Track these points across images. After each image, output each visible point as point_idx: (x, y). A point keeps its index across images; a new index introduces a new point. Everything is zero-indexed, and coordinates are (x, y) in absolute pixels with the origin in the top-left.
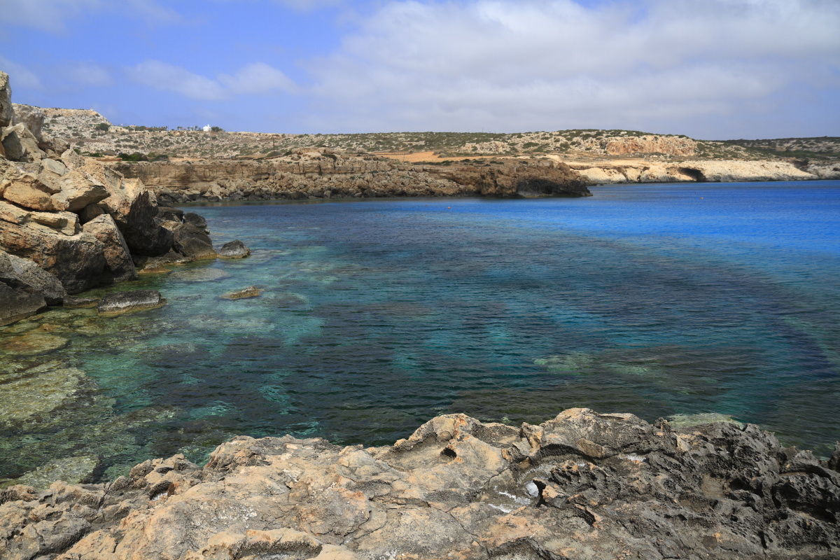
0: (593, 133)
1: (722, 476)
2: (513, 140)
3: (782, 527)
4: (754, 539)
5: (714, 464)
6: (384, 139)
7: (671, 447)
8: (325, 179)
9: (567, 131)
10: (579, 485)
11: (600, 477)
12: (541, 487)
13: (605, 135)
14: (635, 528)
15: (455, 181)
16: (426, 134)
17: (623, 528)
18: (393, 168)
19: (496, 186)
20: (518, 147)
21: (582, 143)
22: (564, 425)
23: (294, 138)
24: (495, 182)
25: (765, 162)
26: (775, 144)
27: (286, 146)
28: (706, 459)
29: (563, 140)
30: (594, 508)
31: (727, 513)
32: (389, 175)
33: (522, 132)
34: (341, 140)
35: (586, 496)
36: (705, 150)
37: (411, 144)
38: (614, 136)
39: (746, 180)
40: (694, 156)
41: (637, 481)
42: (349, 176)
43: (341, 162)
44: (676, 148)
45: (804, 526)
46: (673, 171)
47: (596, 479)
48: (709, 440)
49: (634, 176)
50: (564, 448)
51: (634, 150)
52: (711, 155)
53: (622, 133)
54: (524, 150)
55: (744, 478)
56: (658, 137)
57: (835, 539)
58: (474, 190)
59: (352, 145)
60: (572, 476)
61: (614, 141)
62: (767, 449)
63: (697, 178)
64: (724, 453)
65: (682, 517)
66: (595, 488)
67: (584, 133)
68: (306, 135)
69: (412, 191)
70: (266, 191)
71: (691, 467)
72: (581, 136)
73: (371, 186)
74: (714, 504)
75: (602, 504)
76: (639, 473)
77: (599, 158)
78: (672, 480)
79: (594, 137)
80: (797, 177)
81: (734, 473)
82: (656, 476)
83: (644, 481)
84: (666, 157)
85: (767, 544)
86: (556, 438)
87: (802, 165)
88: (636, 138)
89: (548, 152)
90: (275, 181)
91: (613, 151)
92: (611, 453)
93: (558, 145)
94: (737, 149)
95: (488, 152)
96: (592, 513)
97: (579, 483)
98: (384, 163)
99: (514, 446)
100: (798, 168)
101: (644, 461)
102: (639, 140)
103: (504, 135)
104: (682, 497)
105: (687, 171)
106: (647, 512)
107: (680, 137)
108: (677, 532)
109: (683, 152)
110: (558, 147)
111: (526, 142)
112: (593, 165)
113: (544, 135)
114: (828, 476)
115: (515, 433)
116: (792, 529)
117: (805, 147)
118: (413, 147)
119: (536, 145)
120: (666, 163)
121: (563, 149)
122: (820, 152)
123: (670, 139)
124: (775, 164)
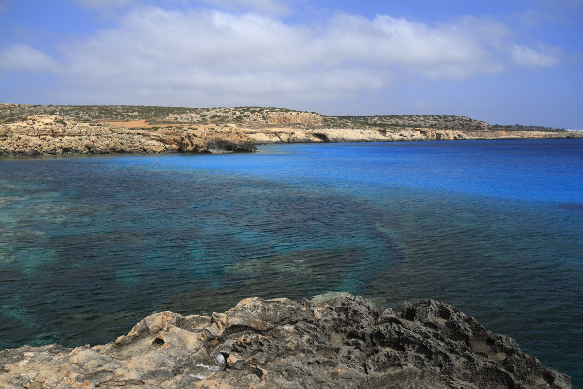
0: (258, 109)
1: (342, 331)
2: (203, 113)
3: (376, 359)
4: (361, 369)
5: (337, 325)
6: (106, 110)
7: (311, 317)
8: (57, 140)
9: (241, 107)
10: (252, 351)
11: (265, 344)
12: (226, 356)
13: (265, 111)
14: (289, 374)
15: (161, 141)
16: (138, 107)
17: (281, 376)
18: (114, 132)
19: (192, 145)
20: (207, 118)
21: (251, 116)
22: (242, 310)
23: (29, 108)
24: (192, 142)
25: (362, 130)
26: (368, 119)
27: (21, 114)
28: (332, 322)
29: (238, 114)
30: (262, 365)
31: (345, 355)
32: (110, 137)
33: (210, 107)
34: (70, 110)
35: (256, 358)
36: (329, 122)
37: (127, 115)
38: (272, 112)
39: (352, 141)
40: (321, 126)
41: (290, 343)
42: (77, 138)
43: (70, 127)
44: (311, 120)
45: (388, 356)
46: (309, 135)
47: (263, 345)
48: (334, 309)
49: (285, 138)
50: (242, 327)
51: (284, 121)
52: (332, 125)
53: (277, 110)
54: (211, 120)
55: (354, 331)
56: (299, 113)
57: (405, 361)
58: (177, 148)
59: (79, 114)
60: (247, 346)
61: (272, 115)
62: (367, 310)
63: (324, 140)
64: (343, 316)
65: (318, 362)
66: (262, 351)
67: (252, 109)
68: (39, 105)
69: (129, 149)
70: (4, 150)
71: (324, 328)
72: (250, 111)
73: (96, 146)
74: (338, 350)
75: (267, 362)
76: (291, 337)
77: (262, 126)
78: (312, 338)
79: (258, 112)
80: (381, 140)
81: (349, 329)
82: (301, 337)
83: (294, 341)
84: (304, 126)
85: (368, 371)
86: (236, 321)
87: (383, 132)
88: (285, 113)
89: (228, 122)
90: (13, 141)
91: (271, 121)
92: (273, 326)
93: (235, 117)
94: (346, 122)
95: (186, 121)
96: (260, 369)
97: (252, 349)
98: (106, 128)
99: (207, 330)
100: (381, 134)
101: (295, 328)
102: (287, 115)
103: (197, 109)
104: (319, 349)
105: (318, 135)
106: (295, 362)
107: (313, 113)
108: (315, 372)
109: (315, 123)
110: (234, 119)
111: (213, 114)
112: (259, 131)
113: (225, 110)
114: (401, 323)
115: (208, 321)
116: (381, 359)
117: (384, 121)
118: (129, 116)
119: (220, 116)
120: (305, 130)
121: (239, 120)
122: (392, 125)
123: (307, 114)
124: (368, 131)
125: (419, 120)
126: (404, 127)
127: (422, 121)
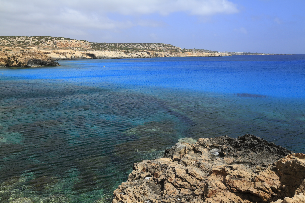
2: (11, 39)
9: (38, 36)
13: (55, 39)
20: (15, 43)
21: (45, 42)
24: (16, 61)
25: (115, 52)
26: (116, 45)
29: (36, 40)
33: (16, 36)
36: (95, 46)
38: (59, 40)
39: (110, 58)
40: (91, 49)
44: (84, 45)
46: (84, 54)
49: (69, 56)
51: (67, 46)
52: (97, 48)
53: (62, 38)
54: (18, 44)
56: (76, 41)
61: (59, 42)
63: (93, 57)
67: (45, 38)
77: (53, 49)
79: (50, 39)
80: (126, 57)
84: (80, 49)
87: (127, 53)
88: (68, 41)
89: (30, 45)
91: (59, 46)
93: (34, 42)
94: (105, 47)
100: (125, 54)
102: (69, 42)
103: (6, 36)
105: (89, 55)
107: (85, 41)
109: (87, 47)
110: (34, 44)
111: (18, 41)
112: (52, 52)
113: (27, 38)
117: (126, 46)
119: (24, 42)
120: (81, 51)
121: (37, 44)
122: (131, 48)
123: (81, 42)
124: (118, 52)
125: (145, 46)
126: (137, 50)
127: (147, 46)
